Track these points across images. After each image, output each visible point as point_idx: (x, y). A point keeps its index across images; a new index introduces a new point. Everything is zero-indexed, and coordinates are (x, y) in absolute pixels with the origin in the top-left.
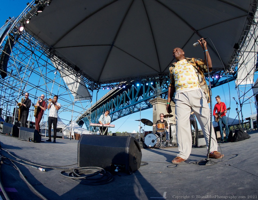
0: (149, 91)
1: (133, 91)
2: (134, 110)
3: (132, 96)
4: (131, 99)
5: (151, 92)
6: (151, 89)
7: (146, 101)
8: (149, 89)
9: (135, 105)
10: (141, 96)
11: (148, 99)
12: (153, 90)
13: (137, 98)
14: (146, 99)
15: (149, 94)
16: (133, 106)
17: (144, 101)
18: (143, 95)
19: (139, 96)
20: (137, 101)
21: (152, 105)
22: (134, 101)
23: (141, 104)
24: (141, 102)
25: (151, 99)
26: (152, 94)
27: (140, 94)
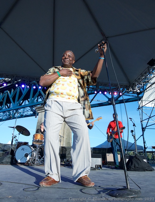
0: (38, 97)
1: (17, 93)
2: (15, 116)
3: (16, 99)
4: (14, 102)
5: (39, 97)
6: (40, 95)
7: (31, 107)
8: (38, 93)
9: (17, 110)
10: (27, 100)
11: (34, 105)
12: (42, 96)
13: (21, 102)
14: (32, 105)
15: (37, 100)
16: (15, 111)
17: (30, 107)
18: (29, 100)
19: (24, 100)
20: (21, 105)
21: (38, 113)
22: (18, 104)
23: (25, 110)
24: (25, 107)
25: (38, 106)
26: (40, 100)
27: (26, 97)
